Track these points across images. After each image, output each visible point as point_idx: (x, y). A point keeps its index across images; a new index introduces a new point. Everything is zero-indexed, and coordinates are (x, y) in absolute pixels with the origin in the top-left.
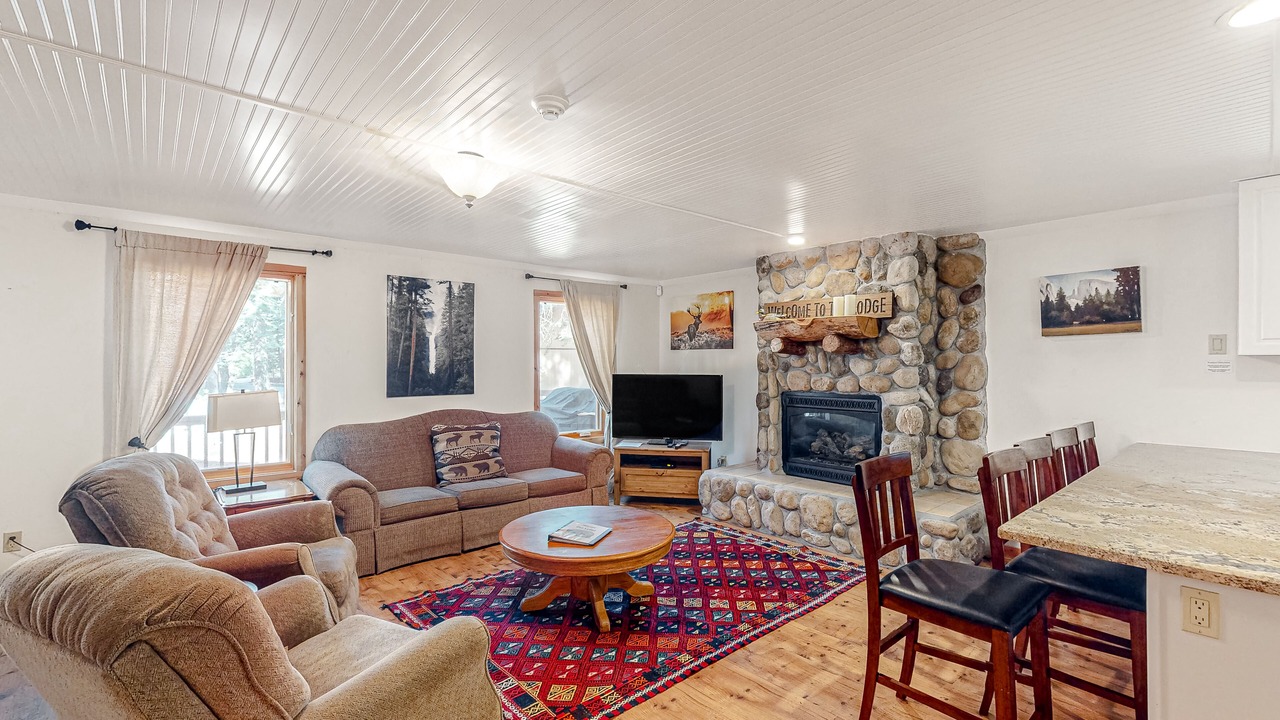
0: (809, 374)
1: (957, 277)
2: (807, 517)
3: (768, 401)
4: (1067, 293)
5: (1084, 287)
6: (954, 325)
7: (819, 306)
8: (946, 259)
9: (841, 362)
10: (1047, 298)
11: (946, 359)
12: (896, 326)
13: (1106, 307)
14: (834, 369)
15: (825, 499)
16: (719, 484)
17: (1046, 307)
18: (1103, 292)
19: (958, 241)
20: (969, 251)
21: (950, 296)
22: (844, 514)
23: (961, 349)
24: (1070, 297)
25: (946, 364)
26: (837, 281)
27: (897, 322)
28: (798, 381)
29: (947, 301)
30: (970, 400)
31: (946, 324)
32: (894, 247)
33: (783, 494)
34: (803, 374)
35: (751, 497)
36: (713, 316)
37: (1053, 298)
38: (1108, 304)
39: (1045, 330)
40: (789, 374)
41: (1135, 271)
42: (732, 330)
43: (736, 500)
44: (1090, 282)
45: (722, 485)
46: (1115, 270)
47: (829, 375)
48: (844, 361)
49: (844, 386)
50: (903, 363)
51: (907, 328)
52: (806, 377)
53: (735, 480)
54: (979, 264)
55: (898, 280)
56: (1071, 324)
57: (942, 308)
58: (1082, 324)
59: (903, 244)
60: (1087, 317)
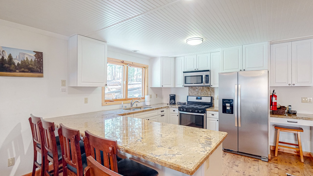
4: (13, 57)
5: (22, 56)
10: (3, 57)
13: (30, 66)
17: (2, 62)
18: (29, 59)
24: (15, 59)
37: (6, 58)
39: (1, 73)
41: (41, 54)
46: (35, 52)
56: (15, 71)
58: (20, 72)
60: (23, 69)
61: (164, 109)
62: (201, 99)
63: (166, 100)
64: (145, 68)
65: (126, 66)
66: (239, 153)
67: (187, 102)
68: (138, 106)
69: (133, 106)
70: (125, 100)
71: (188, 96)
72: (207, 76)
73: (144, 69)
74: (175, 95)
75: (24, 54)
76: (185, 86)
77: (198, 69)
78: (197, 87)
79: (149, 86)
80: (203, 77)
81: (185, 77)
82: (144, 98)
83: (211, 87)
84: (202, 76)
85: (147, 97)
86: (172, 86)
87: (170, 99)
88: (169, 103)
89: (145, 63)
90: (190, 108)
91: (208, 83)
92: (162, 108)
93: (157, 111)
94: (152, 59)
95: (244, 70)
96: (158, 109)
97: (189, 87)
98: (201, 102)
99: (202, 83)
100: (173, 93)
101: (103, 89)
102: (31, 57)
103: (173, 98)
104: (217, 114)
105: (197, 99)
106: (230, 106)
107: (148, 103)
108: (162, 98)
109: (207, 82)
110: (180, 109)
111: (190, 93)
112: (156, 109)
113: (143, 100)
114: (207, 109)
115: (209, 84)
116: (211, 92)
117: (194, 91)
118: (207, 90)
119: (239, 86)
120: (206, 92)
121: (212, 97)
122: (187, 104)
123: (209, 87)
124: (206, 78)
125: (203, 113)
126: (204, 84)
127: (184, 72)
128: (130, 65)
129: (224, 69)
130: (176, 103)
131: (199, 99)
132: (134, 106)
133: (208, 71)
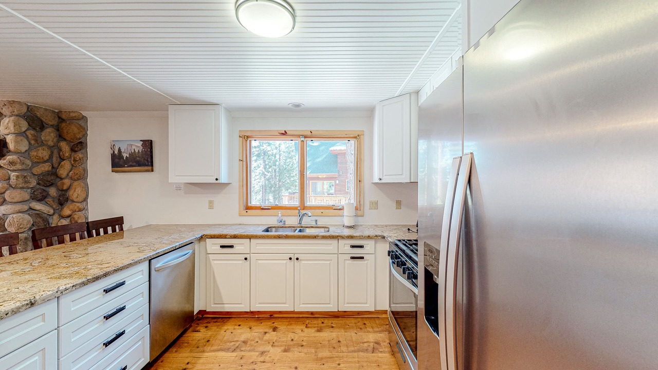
1: (69, 135)
4: (123, 150)
5: (129, 148)
6: (67, 165)
8: (63, 125)
10: (114, 152)
11: (63, 184)
12: (5, 161)
13: (138, 159)
17: (113, 156)
18: (137, 151)
19: (69, 115)
20: (77, 121)
21: (65, 147)
23: (71, 178)
24: (124, 152)
25: (63, 187)
27: (4, 159)
29: (63, 150)
30: (76, 208)
31: (62, 163)
32: (4, 109)
37: (116, 152)
38: (139, 157)
39: (113, 169)
41: (151, 142)
44: (132, 145)
46: (141, 141)
50: (11, 186)
51: (12, 163)
54: (84, 130)
55: (7, 132)
56: (124, 167)
57: (61, 153)
58: (128, 167)
59: (10, 108)
60: (131, 163)
61: (368, 243)
64: (355, 138)
93: (333, 241)
102: (139, 148)
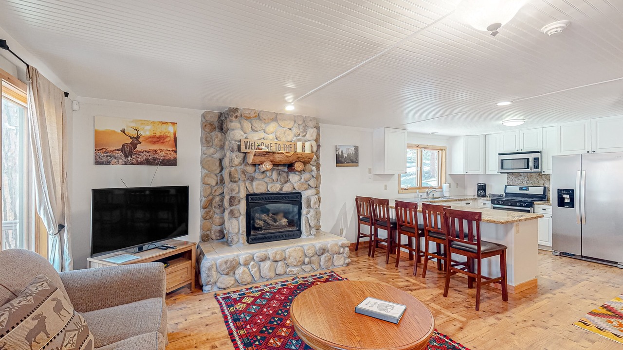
0: (266, 183)
2: (289, 261)
3: (239, 201)
4: (344, 152)
5: (347, 151)
7: (277, 145)
9: (286, 176)
13: (352, 158)
14: (282, 180)
15: (299, 248)
16: (226, 263)
17: (338, 156)
18: (351, 153)
22: (310, 252)
26: (284, 133)
28: (260, 187)
33: (276, 253)
34: (264, 183)
35: (252, 263)
36: (155, 140)
37: (340, 153)
39: (338, 164)
40: (254, 183)
42: (176, 152)
43: (240, 270)
45: (229, 263)
46: (354, 146)
47: (279, 182)
48: (287, 175)
49: (287, 188)
50: (313, 176)
52: (265, 185)
53: (238, 256)
55: (311, 138)
58: (346, 163)
60: (348, 161)
61: (471, 202)
62: (527, 189)
63: (472, 191)
64: (442, 150)
65: (420, 150)
66: (583, 259)
67: (504, 194)
68: (435, 196)
69: (429, 196)
70: (419, 188)
71: (506, 187)
72: (536, 159)
73: (440, 151)
74: (485, 184)
75: (349, 149)
76: (501, 173)
77: (522, 150)
78: (522, 174)
79: (448, 173)
80: (530, 160)
81: (502, 160)
82: (441, 187)
83: (543, 173)
84: (528, 159)
85: (445, 187)
86: (481, 172)
87: (478, 190)
88: (476, 195)
89: (442, 144)
90: (508, 201)
91: (538, 168)
92: (467, 199)
93: (460, 202)
94: (452, 139)
95: (594, 151)
96: (462, 200)
97: (508, 173)
98: (527, 194)
99: (528, 168)
100: (482, 181)
101: (400, 176)
102: (352, 151)
103: (482, 188)
104: (549, 209)
105: (521, 189)
106: (570, 198)
107: (447, 194)
108: (465, 188)
109: (536, 166)
110: (493, 202)
111: (509, 181)
112: (459, 200)
113: (440, 190)
114: (535, 202)
115: (539, 170)
116: (544, 181)
117: (516, 179)
118: (538, 178)
119: (584, 172)
120: (535, 180)
121: (545, 188)
122: (504, 196)
123: (540, 174)
124: (534, 161)
125: (529, 207)
126: (531, 169)
127: (500, 154)
128: (425, 148)
129: (562, 150)
130: (487, 194)
131: (524, 190)
132: (431, 196)
133: (538, 152)
